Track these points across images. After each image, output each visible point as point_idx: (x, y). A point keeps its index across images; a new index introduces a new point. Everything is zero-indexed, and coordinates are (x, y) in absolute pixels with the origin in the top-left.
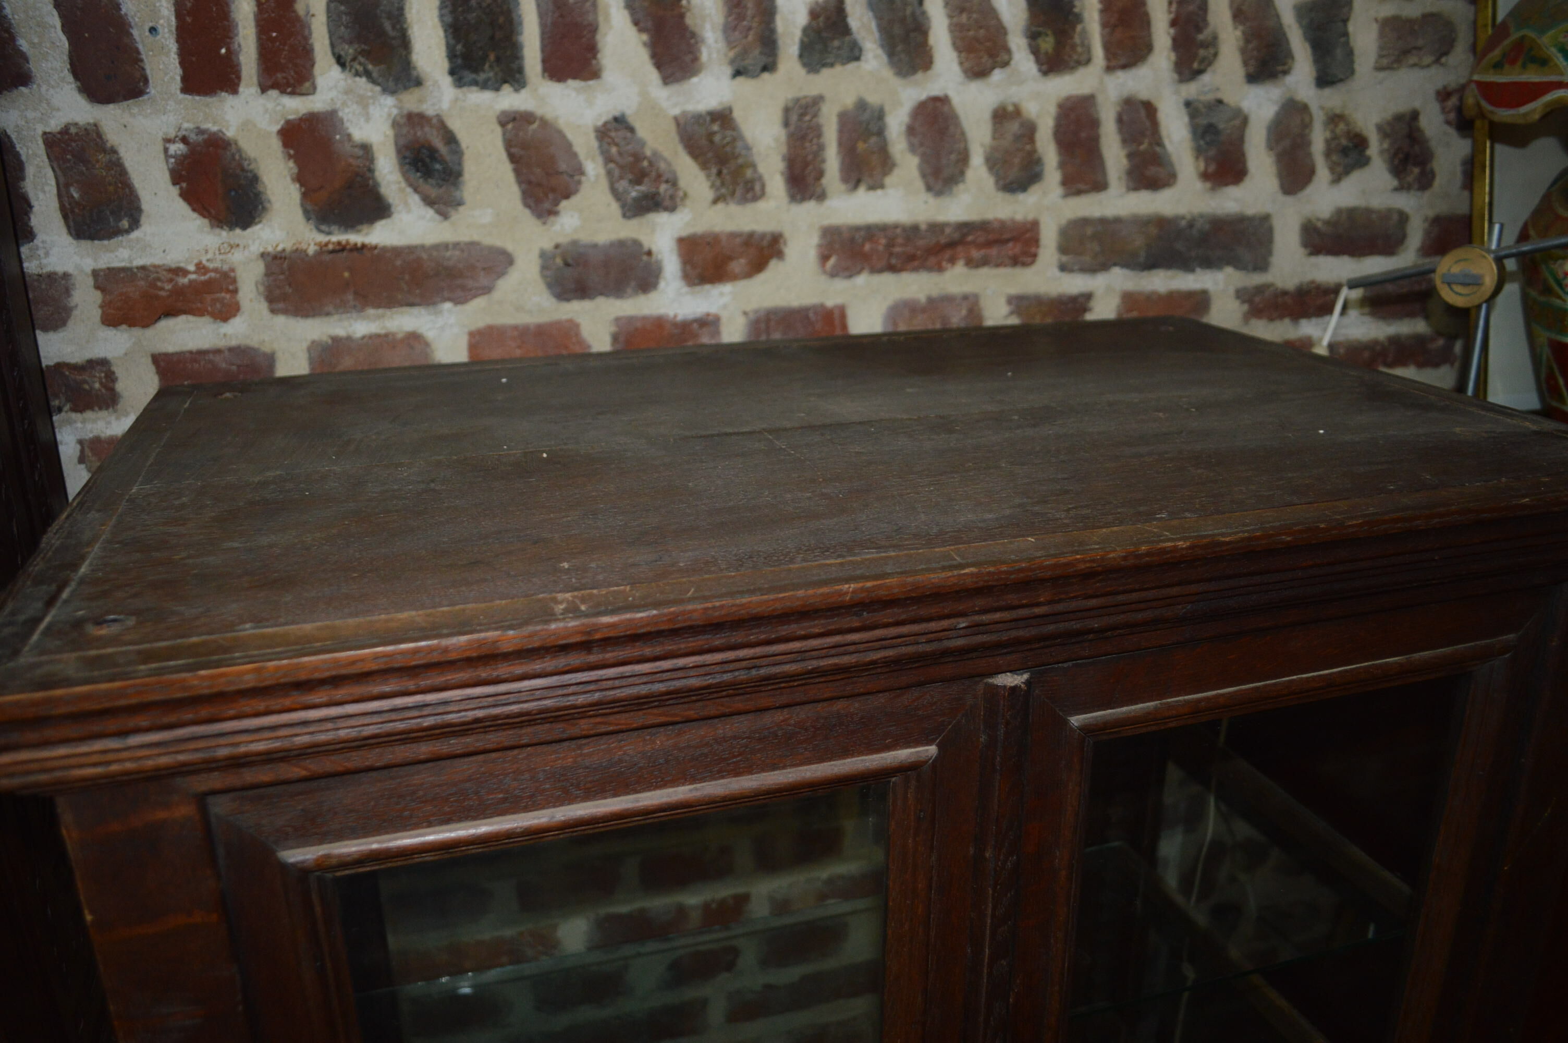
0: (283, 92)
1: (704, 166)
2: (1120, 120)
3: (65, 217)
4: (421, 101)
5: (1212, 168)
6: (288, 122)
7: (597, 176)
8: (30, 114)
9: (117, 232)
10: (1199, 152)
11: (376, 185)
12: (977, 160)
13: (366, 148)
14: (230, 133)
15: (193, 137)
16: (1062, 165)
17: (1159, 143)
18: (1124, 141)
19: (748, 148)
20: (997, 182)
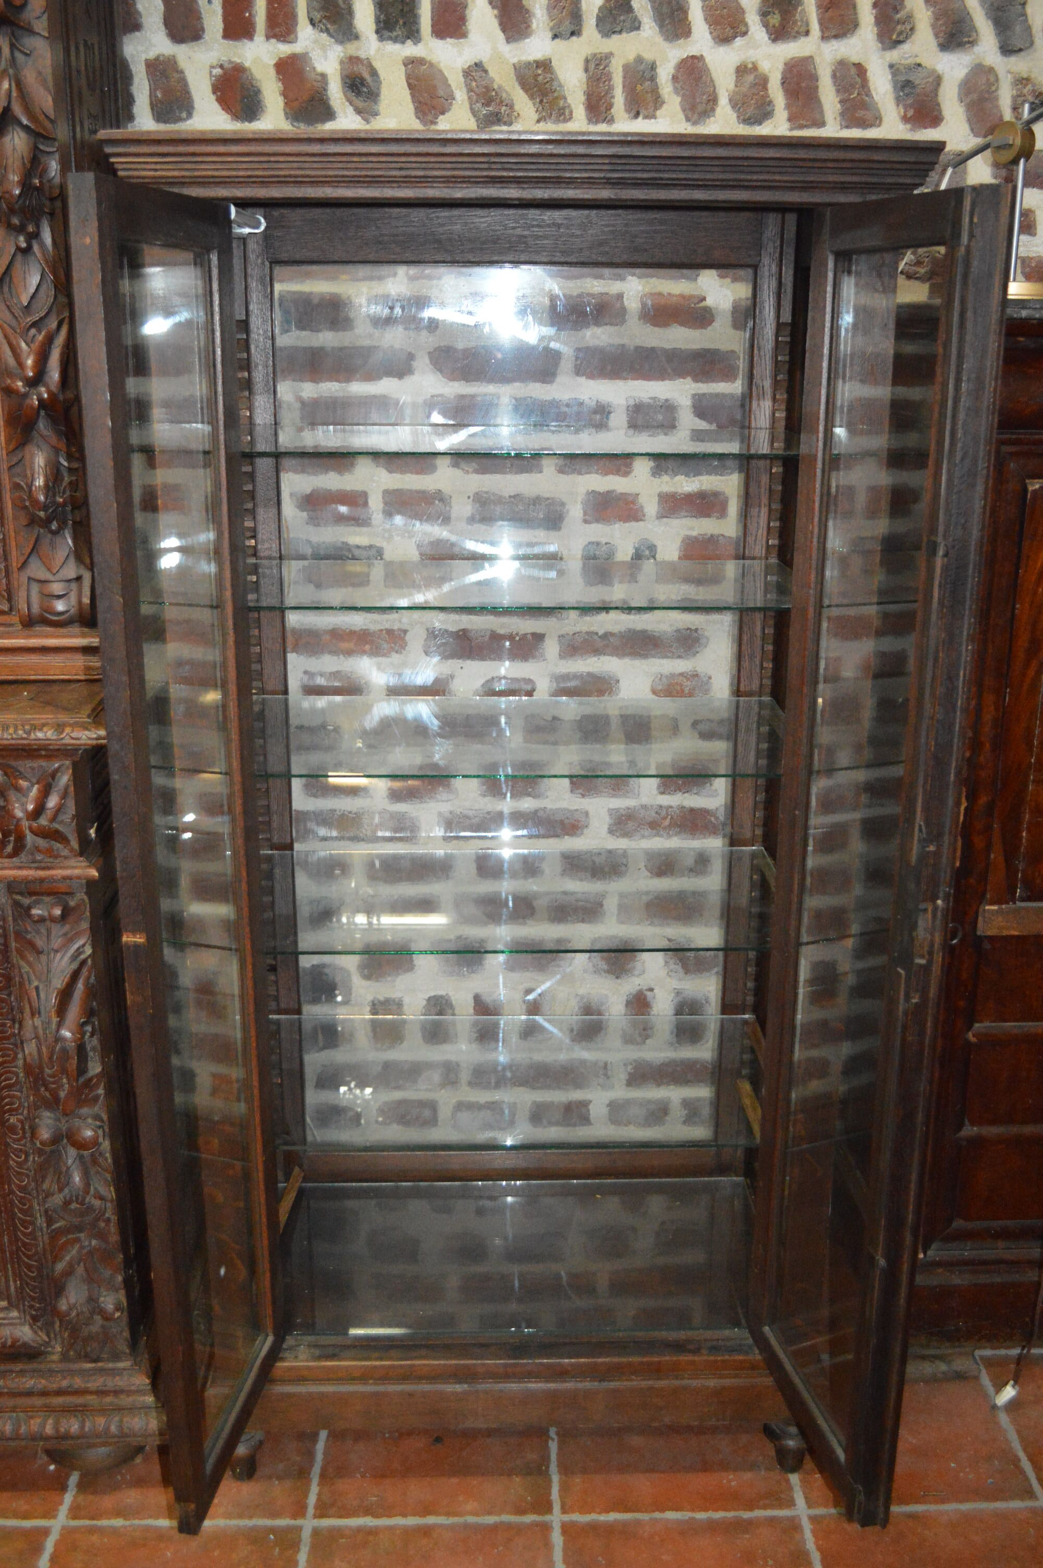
0: (278, 40)
1: (532, 97)
2: (834, 76)
3: (152, 109)
4: (358, 49)
5: (910, 113)
6: (280, 59)
7: (463, 101)
8: (140, 48)
9: (179, 120)
10: (898, 100)
11: (328, 99)
12: (723, 101)
13: (324, 76)
14: (247, 64)
15: (226, 65)
16: (788, 107)
17: (869, 94)
18: (838, 91)
19: (561, 86)
20: (738, 117)
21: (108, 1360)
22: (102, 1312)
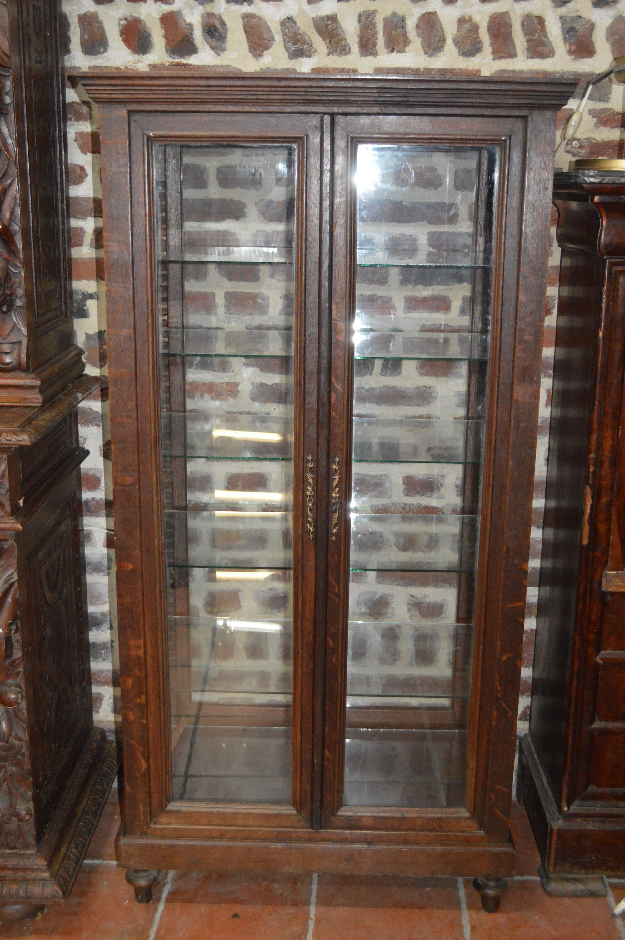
0: (162, 3)
1: (324, 39)
2: (523, 24)
3: (82, 46)
4: (213, 8)
5: (574, 48)
6: (163, 14)
7: (280, 41)
8: (75, 7)
9: (99, 53)
10: (565, 40)
11: (193, 40)
12: (449, 41)
13: (191, 25)
14: (142, 18)
15: (129, 18)
16: (492, 45)
17: (546, 36)
18: (525, 34)
19: (343, 31)
20: (459, 52)
21: (21, 849)
22: (18, 815)
